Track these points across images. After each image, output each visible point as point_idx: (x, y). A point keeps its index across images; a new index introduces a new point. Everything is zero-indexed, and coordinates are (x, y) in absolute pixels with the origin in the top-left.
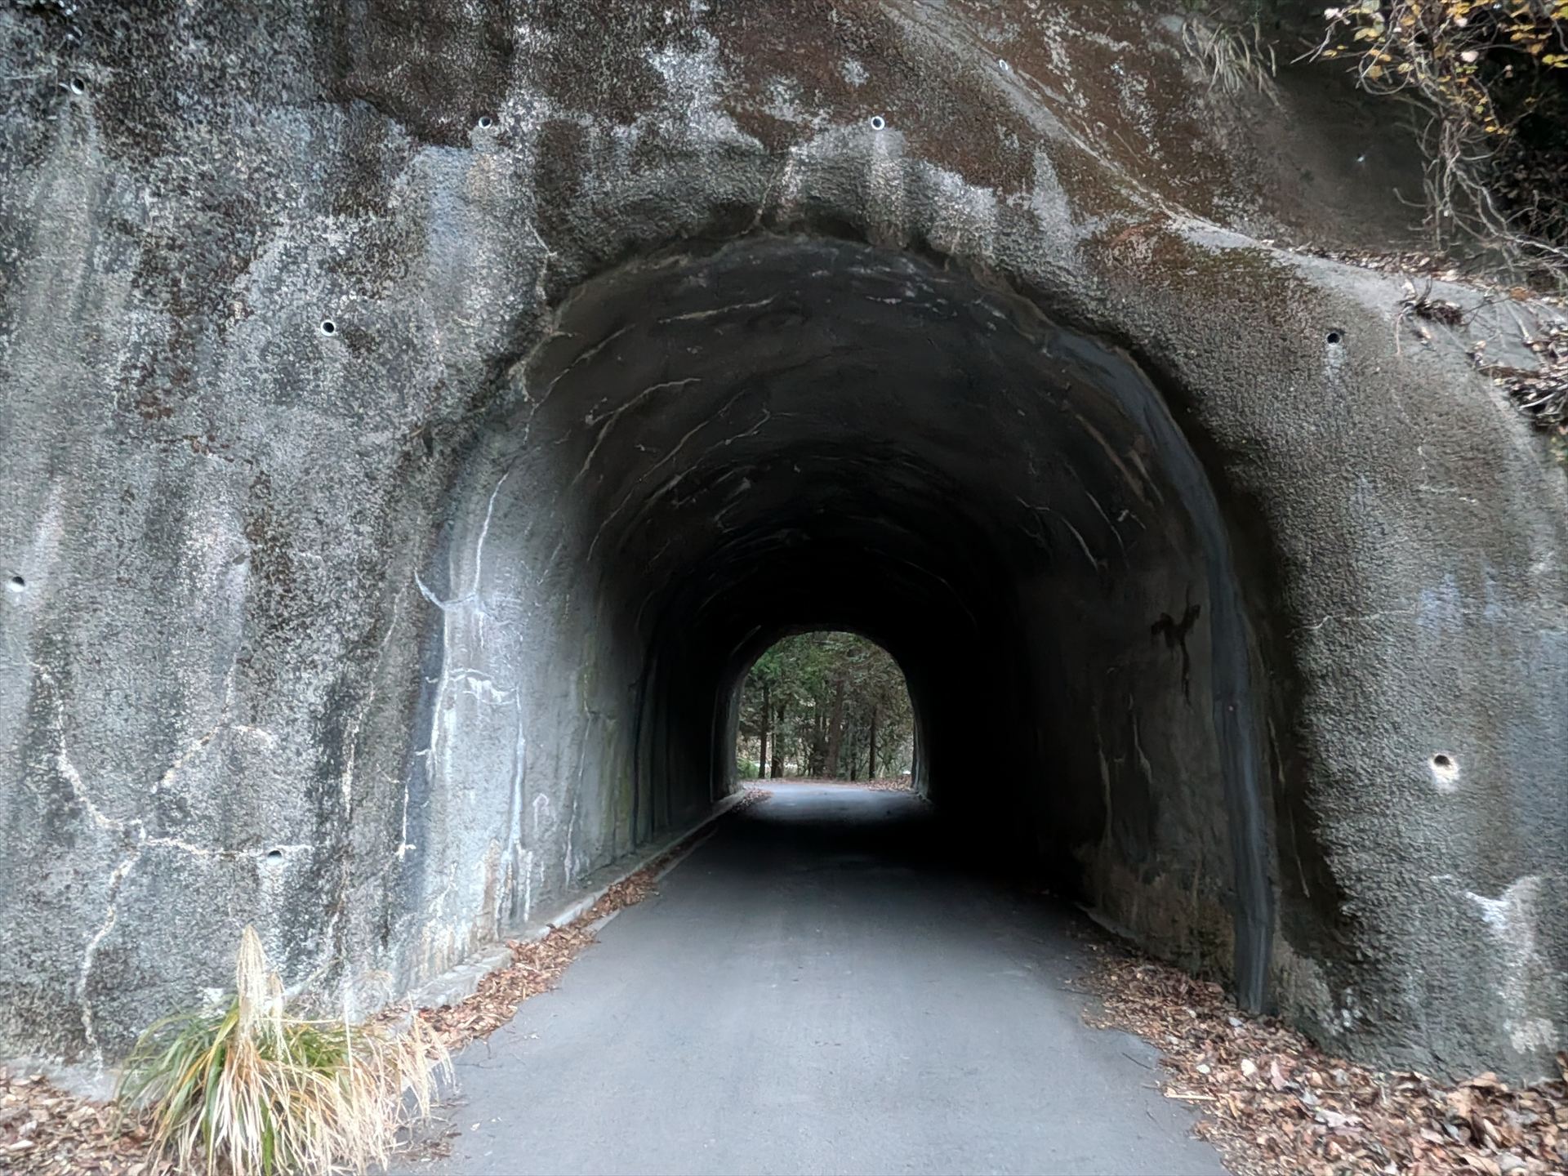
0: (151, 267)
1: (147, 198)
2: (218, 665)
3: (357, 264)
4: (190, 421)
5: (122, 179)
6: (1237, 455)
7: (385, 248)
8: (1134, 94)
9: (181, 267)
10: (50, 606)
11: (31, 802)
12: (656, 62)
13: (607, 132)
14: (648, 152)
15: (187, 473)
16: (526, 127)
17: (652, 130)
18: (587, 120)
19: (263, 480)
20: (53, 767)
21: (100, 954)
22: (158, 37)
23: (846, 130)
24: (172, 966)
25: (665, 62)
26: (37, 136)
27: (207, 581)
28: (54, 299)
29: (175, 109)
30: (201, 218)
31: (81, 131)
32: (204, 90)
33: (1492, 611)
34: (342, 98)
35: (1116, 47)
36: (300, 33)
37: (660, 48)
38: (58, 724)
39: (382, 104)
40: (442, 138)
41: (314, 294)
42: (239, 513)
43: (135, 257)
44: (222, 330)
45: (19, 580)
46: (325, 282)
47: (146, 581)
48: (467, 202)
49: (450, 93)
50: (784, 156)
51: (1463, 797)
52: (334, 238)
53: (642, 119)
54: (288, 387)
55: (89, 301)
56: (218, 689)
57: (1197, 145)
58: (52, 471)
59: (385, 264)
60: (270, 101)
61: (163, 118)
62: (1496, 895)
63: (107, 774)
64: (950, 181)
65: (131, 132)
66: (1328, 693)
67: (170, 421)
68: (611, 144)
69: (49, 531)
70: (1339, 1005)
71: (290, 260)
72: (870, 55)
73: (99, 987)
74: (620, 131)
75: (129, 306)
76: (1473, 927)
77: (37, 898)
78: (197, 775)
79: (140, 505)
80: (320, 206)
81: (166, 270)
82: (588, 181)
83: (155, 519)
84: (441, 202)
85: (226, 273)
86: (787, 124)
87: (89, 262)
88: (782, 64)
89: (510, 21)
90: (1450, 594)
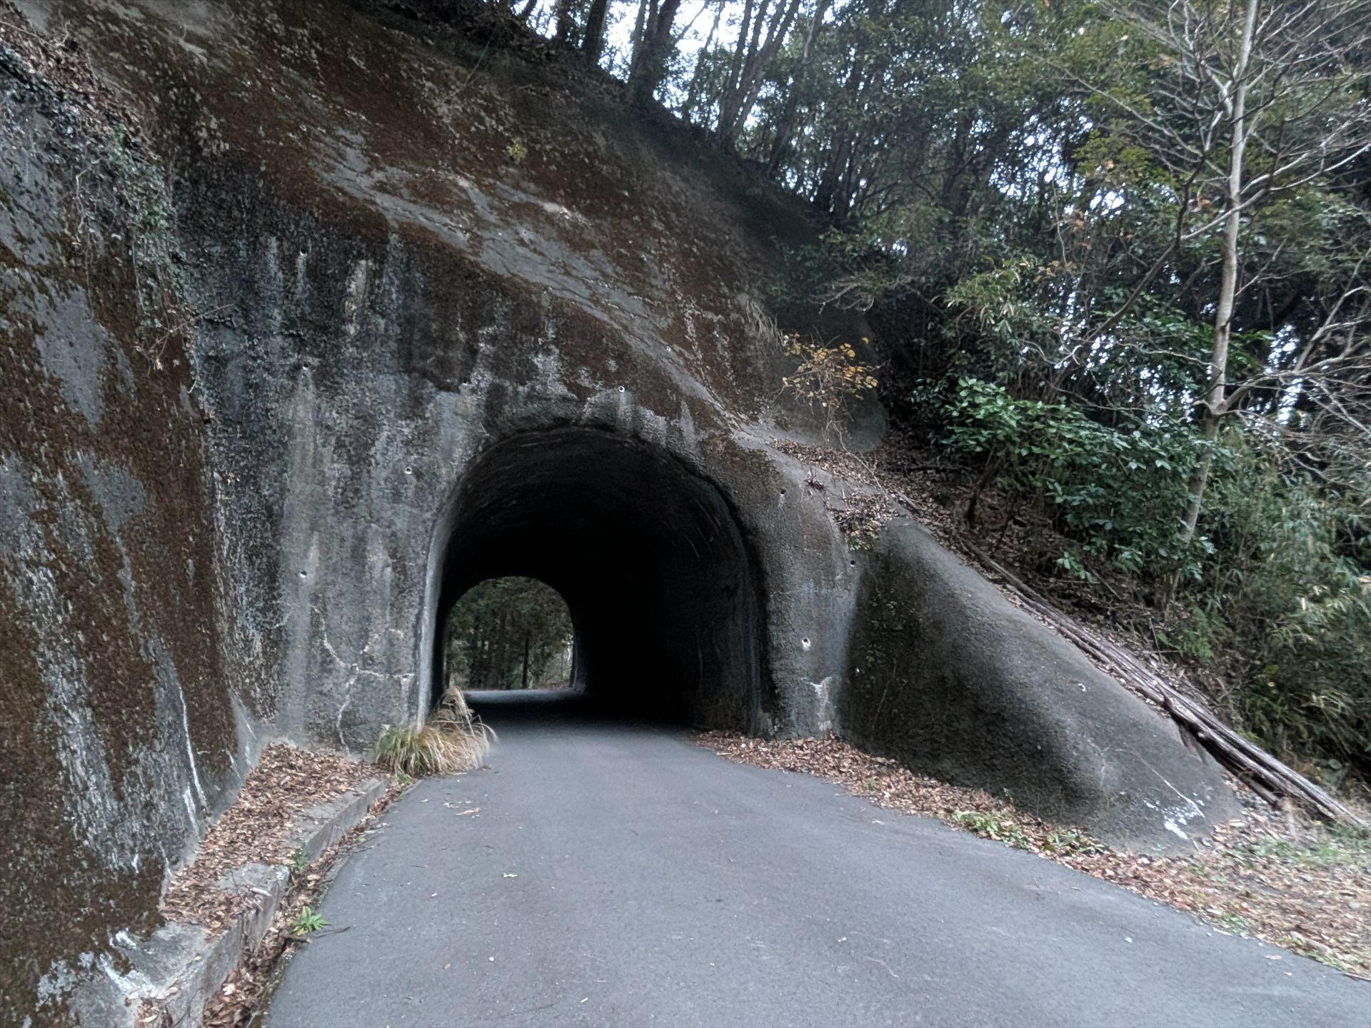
0: (340, 445)
1: (335, 415)
2: (383, 607)
3: (415, 442)
4: (362, 510)
5: (324, 405)
6: (750, 532)
7: (424, 434)
8: (723, 346)
9: (351, 444)
10: (317, 584)
11: (314, 657)
12: (535, 360)
13: (515, 389)
14: (530, 397)
15: (364, 532)
16: (482, 385)
17: (533, 389)
18: (507, 384)
19: (394, 534)
20: (322, 644)
21: (345, 713)
22: (338, 347)
23: (609, 391)
24: (372, 717)
25: (539, 360)
26: (289, 388)
27: (376, 574)
28: (304, 458)
29: (343, 375)
30: (355, 423)
31: (306, 385)
32: (354, 368)
33: (824, 591)
34: (409, 371)
35: (716, 319)
36: (393, 345)
37: (536, 355)
38: (323, 628)
39: (424, 374)
40: (448, 388)
41: (400, 456)
42: (386, 547)
43: (333, 440)
44: (369, 472)
45: (304, 573)
46: (404, 450)
47: (353, 574)
48: (456, 414)
49: (451, 370)
50: (585, 402)
51: (811, 652)
52: (406, 431)
53: (529, 384)
54: (396, 496)
55: (318, 460)
56: (384, 615)
57: (749, 370)
58: (312, 529)
59: (424, 441)
60: (380, 372)
61: (338, 379)
62: (818, 683)
63: (343, 647)
64: (649, 413)
65: (325, 385)
66: (774, 618)
67: (355, 510)
68: (516, 393)
69: (314, 554)
70: (774, 724)
71: (390, 440)
72: (619, 358)
73: (344, 724)
74: (520, 388)
75: (333, 462)
76: (812, 693)
77: (321, 693)
78: (377, 647)
79: (348, 544)
80: (399, 416)
81: (344, 446)
82: (507, 408)
83: (355, 549)
84: (447, 415)
85: (367, 446)
86: (587, 389)
87: (316, 444)
88: (584, 361)
89: (477, 341)
90: (812, 585)
